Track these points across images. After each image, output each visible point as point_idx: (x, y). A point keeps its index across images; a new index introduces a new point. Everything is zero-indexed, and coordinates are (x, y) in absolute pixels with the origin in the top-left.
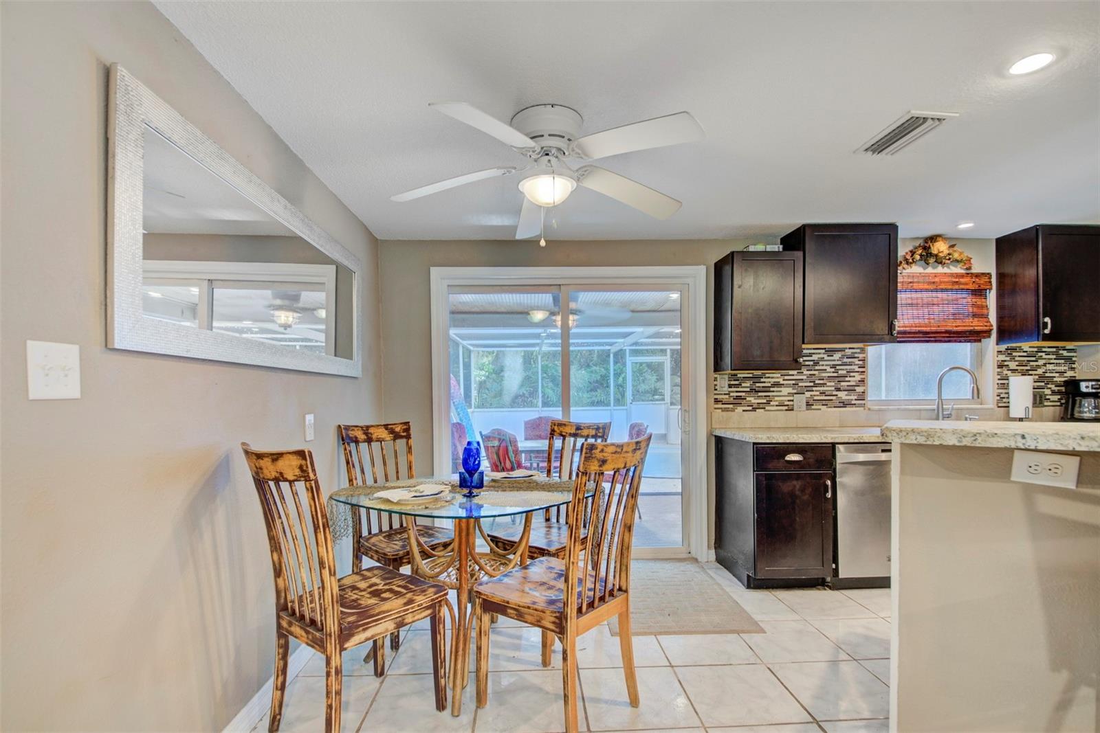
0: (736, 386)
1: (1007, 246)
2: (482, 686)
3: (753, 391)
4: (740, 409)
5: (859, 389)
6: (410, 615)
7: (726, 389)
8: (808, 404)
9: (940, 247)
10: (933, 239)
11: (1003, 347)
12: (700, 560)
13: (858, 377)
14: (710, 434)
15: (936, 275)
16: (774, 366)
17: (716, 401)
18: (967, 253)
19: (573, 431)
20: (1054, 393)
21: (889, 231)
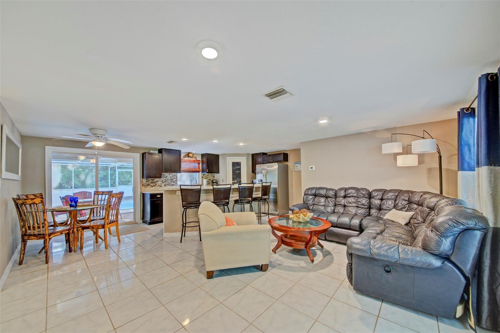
0: (148, 181)
1: (203, 155)
2: (82, 245)
3: (152, 183)
4: (149, 187)
5: (176, 182)
6: (64, 232)
7: (145, 182)
8: (165, 185)
9: (191, 155)
10: (189, 153)
11: (203, 174)
12: (138, 223)
13: (176, 179)
14: (141, 193)
15: (190, 160)
16: (156, 177)
17: (143, 185)
18: (196, 156)
19: (101, 193)
20: (211, 182)
21: (179, 152)
